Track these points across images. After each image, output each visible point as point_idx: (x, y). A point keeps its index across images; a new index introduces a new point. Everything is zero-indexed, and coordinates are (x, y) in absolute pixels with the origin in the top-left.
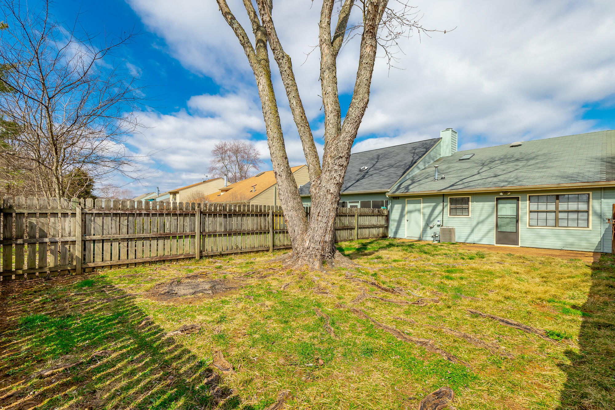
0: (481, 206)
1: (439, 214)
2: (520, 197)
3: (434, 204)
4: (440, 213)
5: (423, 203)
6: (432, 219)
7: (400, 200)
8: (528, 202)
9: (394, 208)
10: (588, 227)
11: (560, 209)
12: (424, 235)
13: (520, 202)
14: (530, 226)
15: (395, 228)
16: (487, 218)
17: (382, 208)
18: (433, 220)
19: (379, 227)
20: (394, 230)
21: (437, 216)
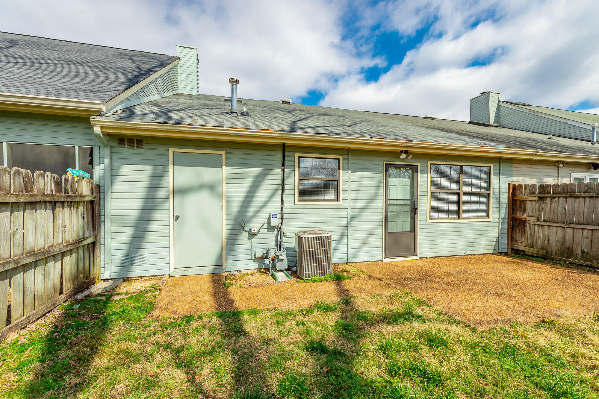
0: (357, 179)
1: (270, 198)
2: (419, 164)
3: (256, 171)
4: (274, 194)
5: (228, 165)
6: (251, 211)
7: (146, 151)
8: (429, 174)
9: (120, 178)
10: (488, 215)
11: (464, 189)
12: (230, 258)
13: (419, 174)
14: (431, 219)
15: (124, 246)
16: (367, 205)
17: (71, 173)
18: (256, 213)
19: (63, 254)
20: (119, 254)
21: (265, 204)
